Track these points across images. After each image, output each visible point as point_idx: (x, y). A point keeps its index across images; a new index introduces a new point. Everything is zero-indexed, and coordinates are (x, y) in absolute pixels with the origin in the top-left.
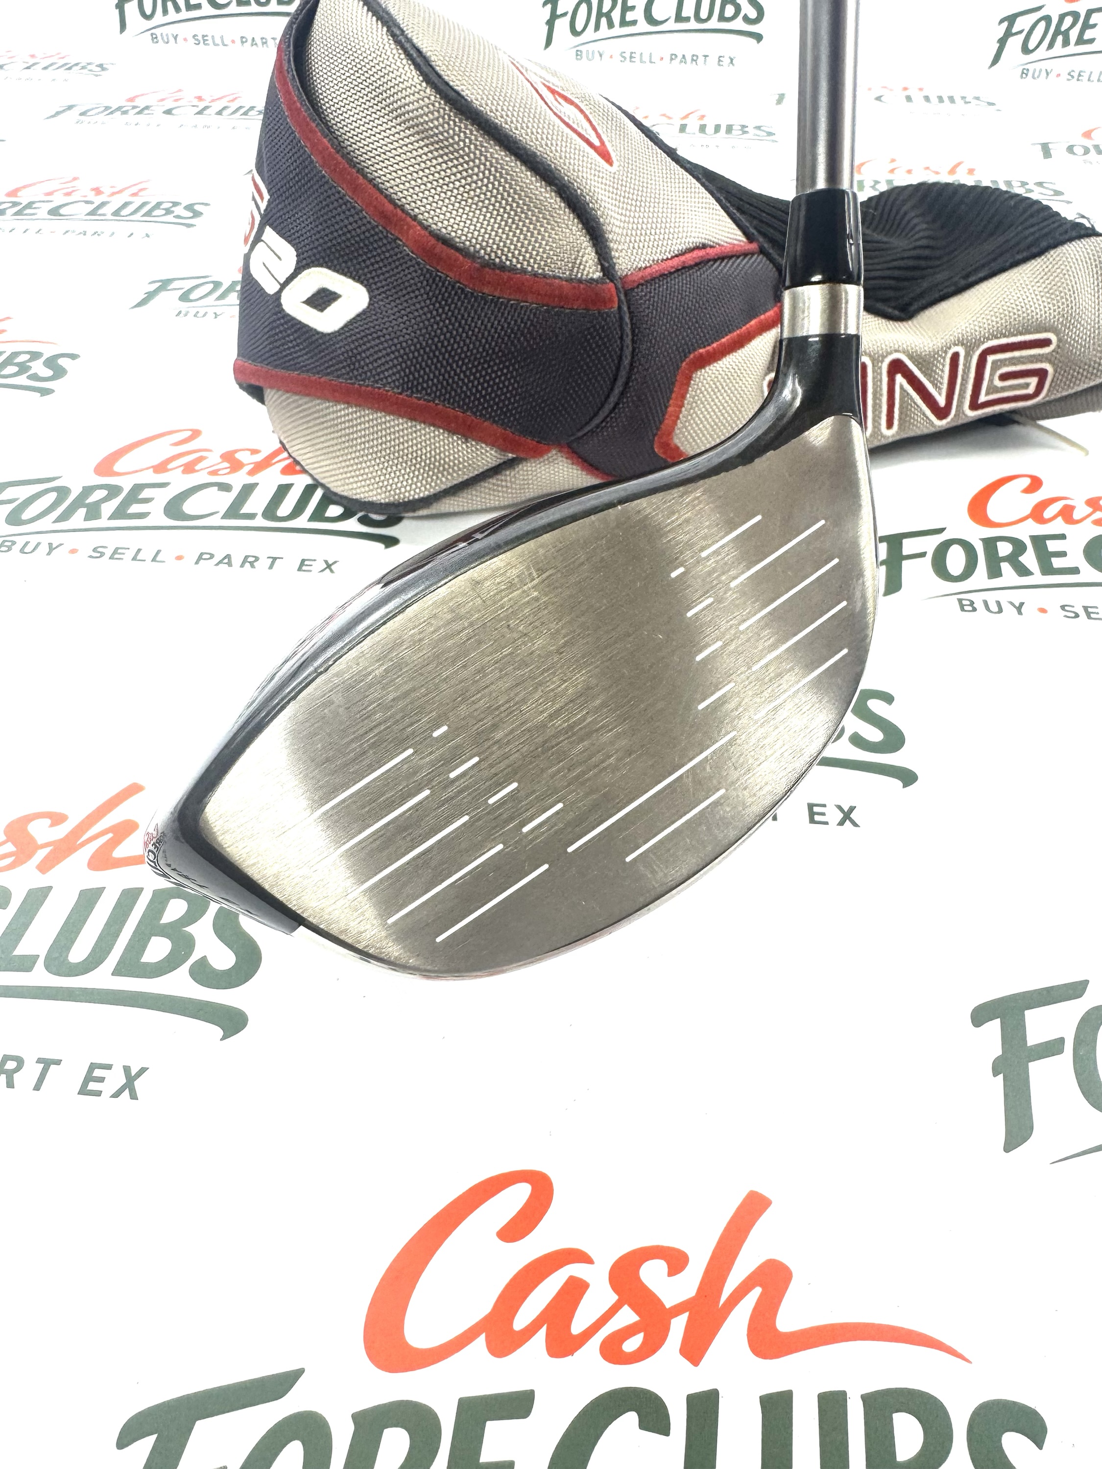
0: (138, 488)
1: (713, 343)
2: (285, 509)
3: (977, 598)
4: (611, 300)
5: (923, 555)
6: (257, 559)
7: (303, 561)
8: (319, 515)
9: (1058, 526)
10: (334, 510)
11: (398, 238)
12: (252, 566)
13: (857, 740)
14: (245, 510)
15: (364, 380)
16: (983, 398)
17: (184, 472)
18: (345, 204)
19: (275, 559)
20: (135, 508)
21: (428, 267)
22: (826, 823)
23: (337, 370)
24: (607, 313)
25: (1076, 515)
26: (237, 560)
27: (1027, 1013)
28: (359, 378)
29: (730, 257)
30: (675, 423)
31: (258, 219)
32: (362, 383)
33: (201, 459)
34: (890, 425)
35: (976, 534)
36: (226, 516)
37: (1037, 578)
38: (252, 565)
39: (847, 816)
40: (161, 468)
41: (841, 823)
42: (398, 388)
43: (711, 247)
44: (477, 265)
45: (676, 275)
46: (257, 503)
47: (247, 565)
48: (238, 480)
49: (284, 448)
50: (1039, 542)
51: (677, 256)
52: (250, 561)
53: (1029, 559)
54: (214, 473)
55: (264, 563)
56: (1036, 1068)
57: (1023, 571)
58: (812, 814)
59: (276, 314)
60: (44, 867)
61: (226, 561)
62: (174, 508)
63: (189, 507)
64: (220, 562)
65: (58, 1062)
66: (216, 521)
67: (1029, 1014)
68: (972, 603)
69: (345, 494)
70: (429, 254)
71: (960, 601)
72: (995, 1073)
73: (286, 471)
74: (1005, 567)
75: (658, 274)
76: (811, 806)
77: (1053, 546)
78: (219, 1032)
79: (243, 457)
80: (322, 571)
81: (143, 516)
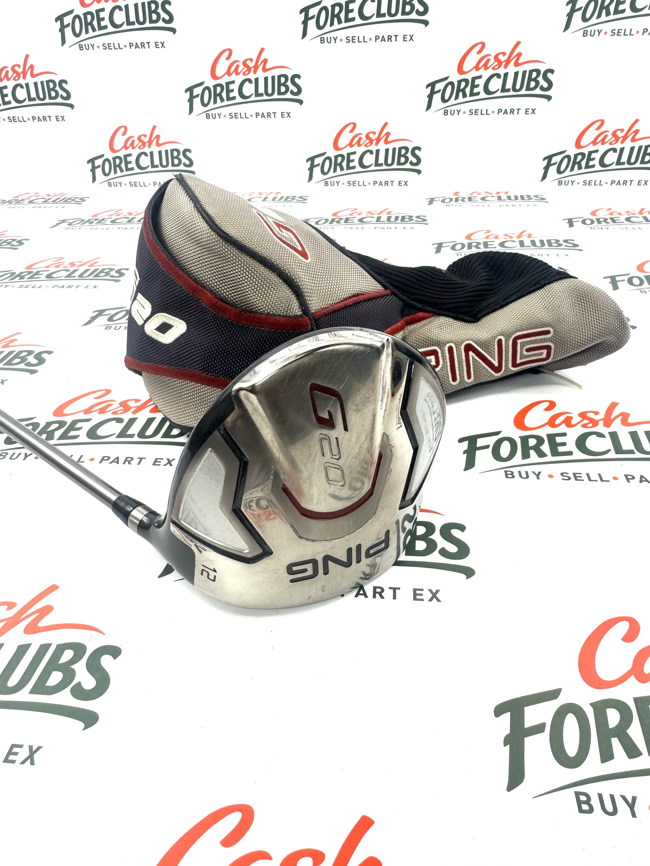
0: (75, 422)
2: (150, 431)
3: (515, 470)
4: (307, 325)
5: (487, 447)
6: (132, 459)
7: (156, 459)
8: (167, 434)
9: (563, 429)
10: (175, 432)
11: (199, 299)
12: (129, 463)
13: (443, 552)
14: (129, 432)
15: (184, 367)
16: (519, 361)
17: (99, 413)
19: (141, 459)
20: (72, 433)
21: (214, 312)
22: (423, 600)
23: (171, 363)
24: (305, 331)
25: (573, 422)
26: (121, 460)
28: (182, 366)
29: (374, 298)
33: (109, 405)
34: (469, 376)
35: (516, 434)
36: (118, 437)
37: (549, 458)
40: (87, 411)
41: (431, 600)
42: (201, 370)
43: (363, 294)
44: (238, 311)
45: (342, 310)
46: (135, 429)
47: (127, 462)
48: (127, 417)
49: (151, 399)
50: (551, 438)
51: (342, 301)
52: (128, 460)
53: (545, 448)
54: (115, 413)
55: (136, 461)
57: (541, 454)
58: (415, 595)
59: (142, 335)
61: (116, 460)
62: (92, 434)
63: (100, 432)
64: (113, 462)
66: (113, 439)
67: (527, 709)
68: (512, 473)
69: (179, 423)
70: (214, 306)
71: (506, 472)
73: (152, 411)
74: (532, 452)
75: (331, 311)
76: (415, 591)
77: (559, 440)
79: (132, 404)
80: (165, 465)
81: (76, 437)
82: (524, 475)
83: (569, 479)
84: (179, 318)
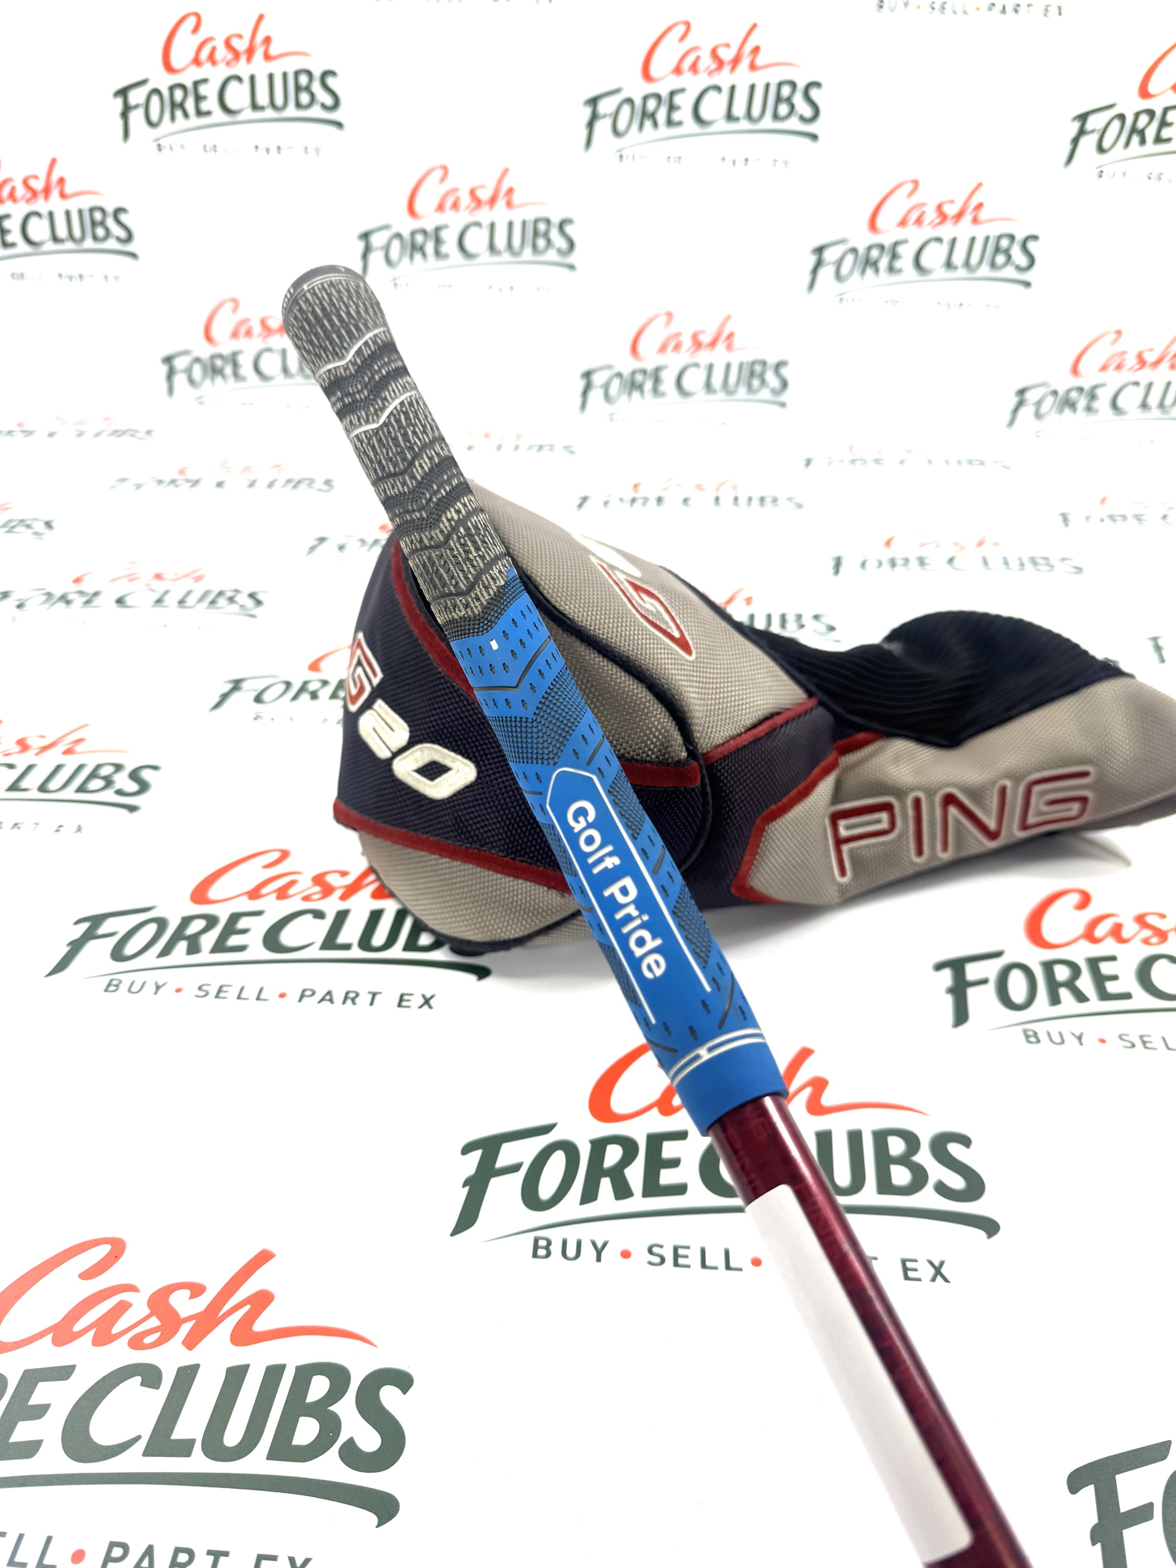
0: (235, 918)
1: (782, 798)
2: (379, 938)
3: (1040, 1028)
4: (695, 776)
5: (985, 981)
6: (357, 995)
7: (402, 996)
8: (411, 945)
9: (1108, 947)
10: (425, 939)
12: (354, 1003)
13: (942, 1189)
14: (341, 939)
15: (471, 843)
16: (1031, 820)
17: (279, 898)
18: (459, 696)
19: (374, 995)
20: (234, 941)
22: (920, 1280)
23: (445, 833)
24: (692, 789)
25: (1125, 934)
26: (338, 997)
27: (1118, 1477)
28: (466, 841)
29: (795, 719)
30: (750, 868)
31: (368, 689)
32: (469, 845)
33: (293, 883)
34: (945, 847)
35: (1034, 957)
36: (322, 948)
37: (1095, 1004)
38: (353, 1000)
39: (938, 1272)
40: (254, 894)
41: (934, 1279)
42: (503, 852)
43: (778, 713)
45: (750, 747)
46: (351, 932)
47: (349, 1002)
48: (332, 906)
49: (371, 870)
50: (1094, 963)
52: (351, 997)
53: (1085, 983)
54: (306, 898)
55: (365, 998)
56: (1130, 1535)
57: (1081, 997)
58: (905, 1270)
59: (386, 777)
60: (191, 1342)
61: (328, 997)
62: (272, 940)
63: (287, 937)
64: (323, 1000)
65: (226, 1554)
66: (314, 952)
67: (1121, 1479)
68: (1035, 1034)
71: (1025, 1031)
72: (1094, 1544)
73: (376, 895)
74: (1064, 993)
76: (904, 1262)
77: (1106, 968)
78: (373, 1518)
79: (333, 880)
80: (421, 1007)
81: (242, 948)
82: (1057, 1039)
83: (1133, 1046)
84: (463, 755)
